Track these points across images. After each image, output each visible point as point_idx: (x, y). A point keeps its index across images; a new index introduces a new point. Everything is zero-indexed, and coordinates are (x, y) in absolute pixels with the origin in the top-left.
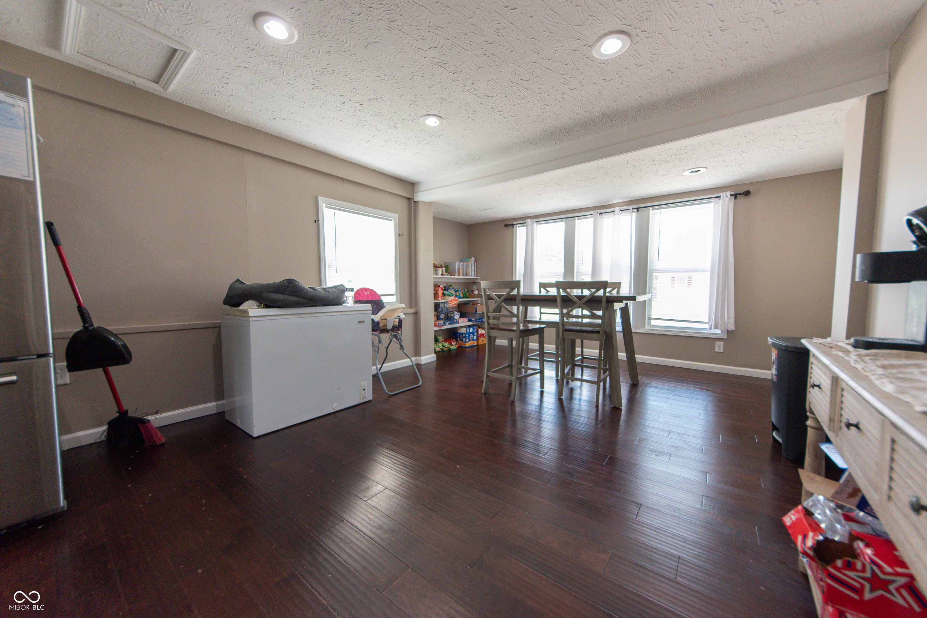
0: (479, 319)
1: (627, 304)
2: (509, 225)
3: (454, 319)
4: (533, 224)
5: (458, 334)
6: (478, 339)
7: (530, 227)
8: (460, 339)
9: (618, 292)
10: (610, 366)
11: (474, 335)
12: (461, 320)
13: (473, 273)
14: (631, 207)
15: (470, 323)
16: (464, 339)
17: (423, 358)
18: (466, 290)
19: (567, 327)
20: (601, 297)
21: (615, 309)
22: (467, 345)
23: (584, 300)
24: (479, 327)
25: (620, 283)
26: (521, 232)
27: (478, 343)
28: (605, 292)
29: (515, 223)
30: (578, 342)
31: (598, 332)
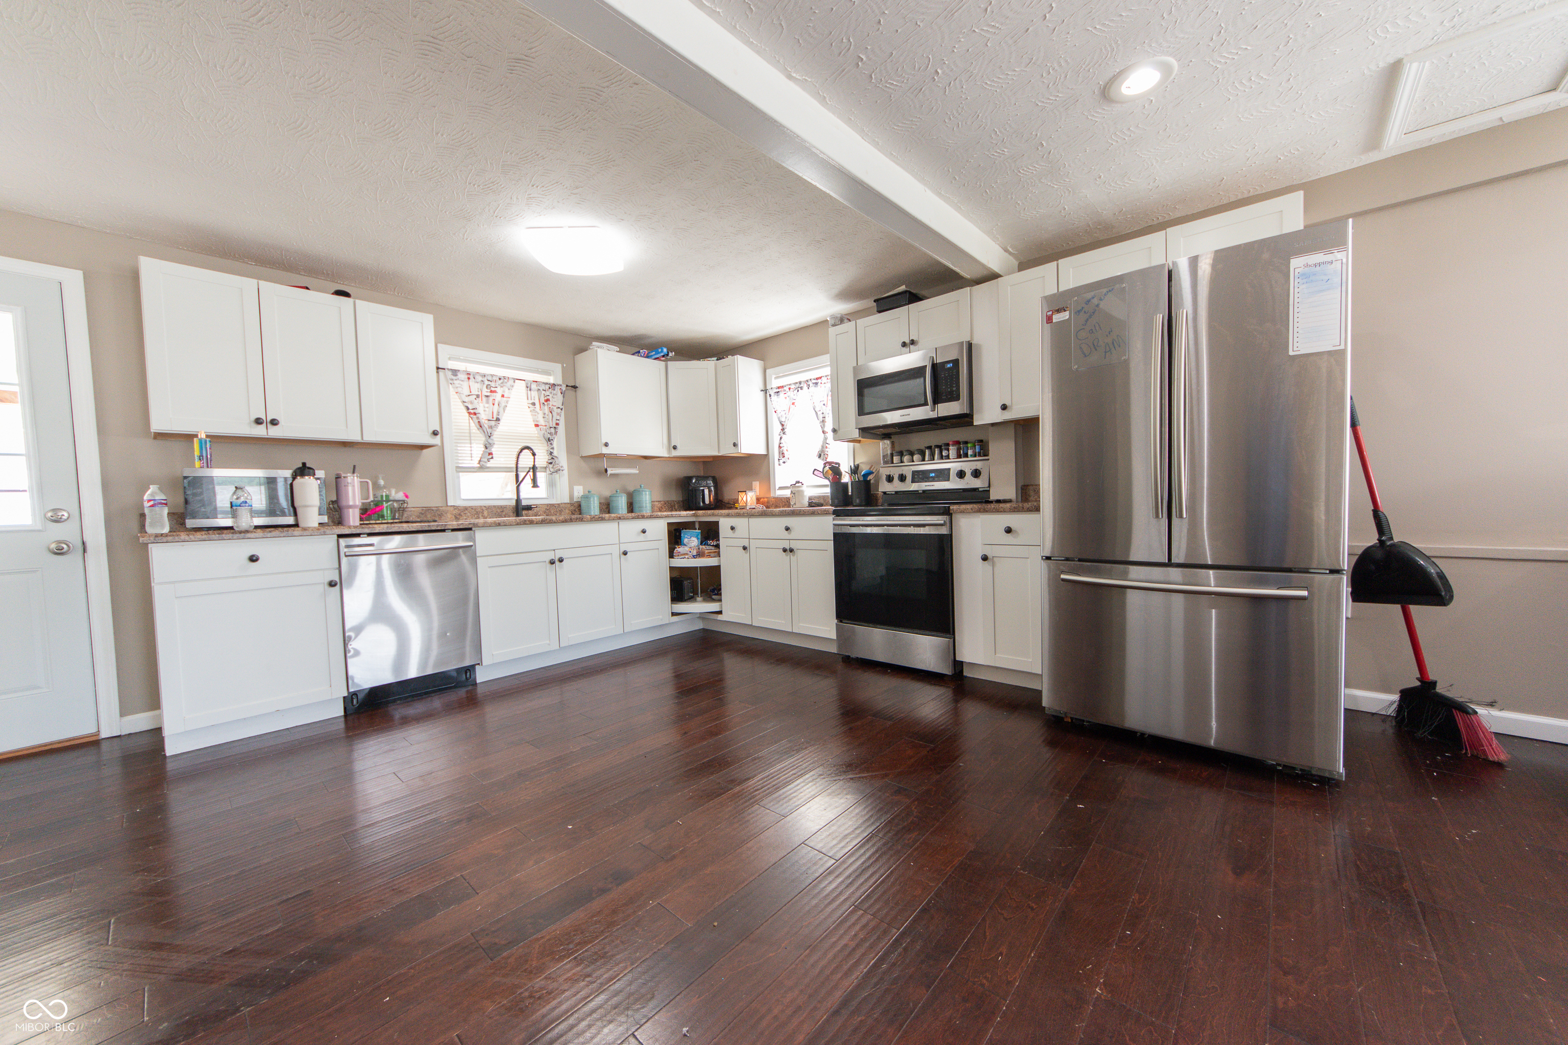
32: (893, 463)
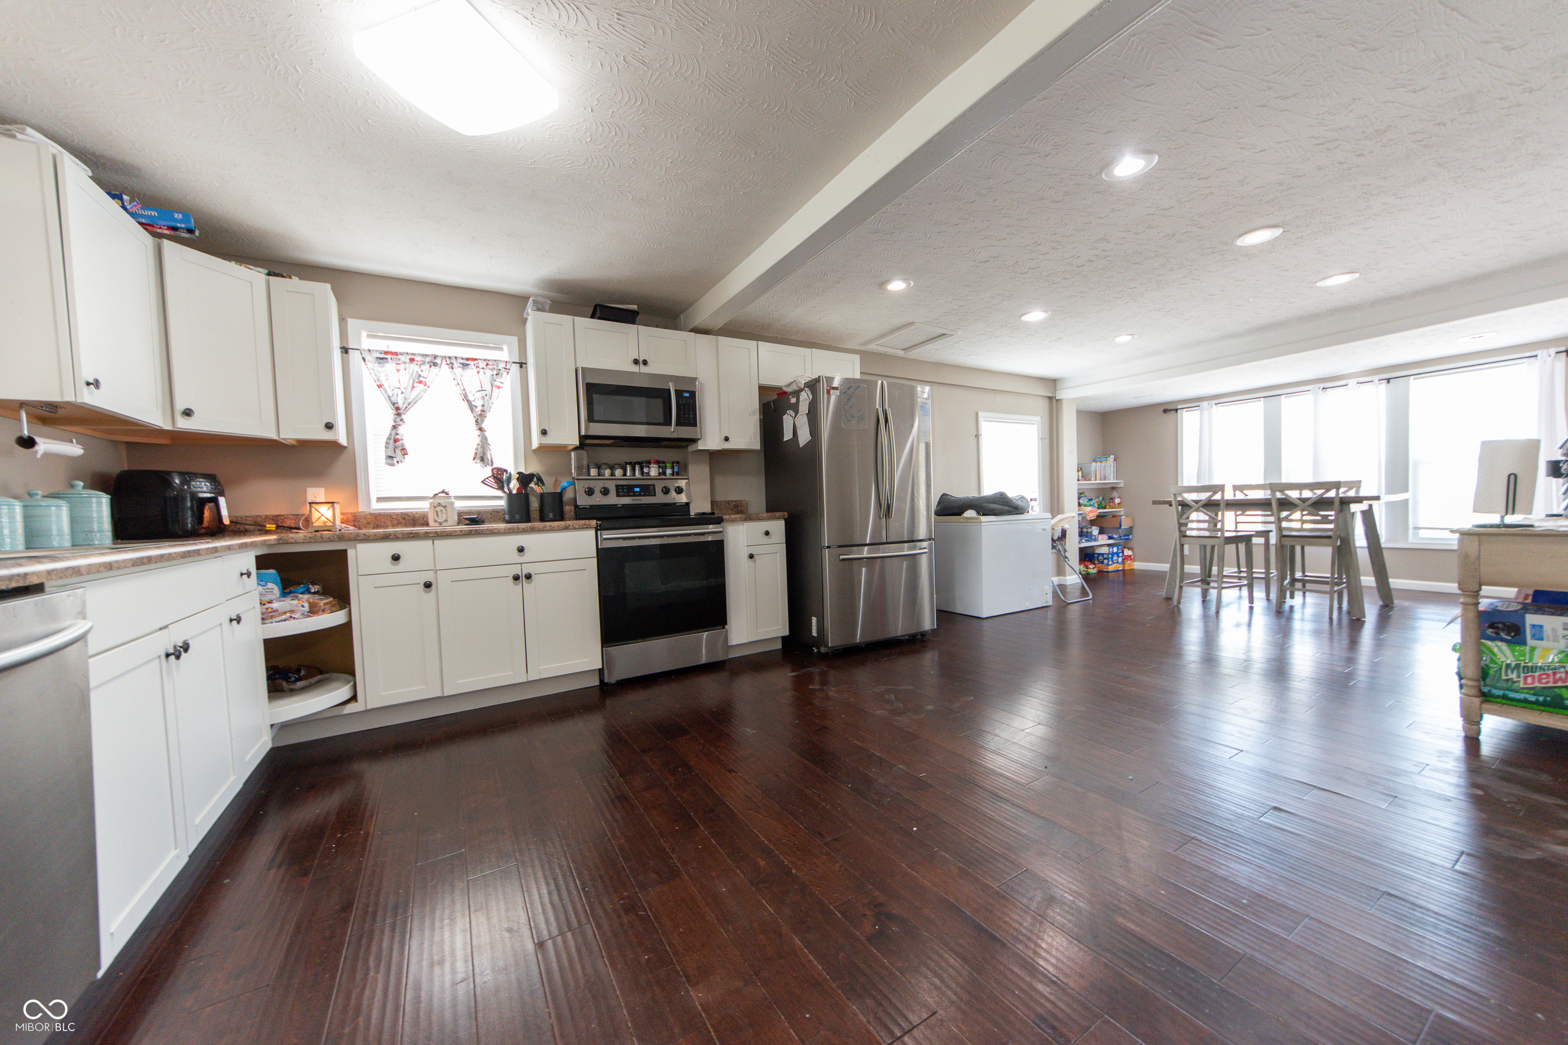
0: (1125, 536)
1: (1370, 506)
2: (1171, 410)
3: (1091, 535)
4: (1211, 407)
5: (1096, 555)
6: (1123, 562)
7: (1206, 413)
8: (1098, 560)
9: (1357, 492)
10: (1348, 577)
11: (1118, 557)
12: (1101, 537)
13: (1112, 475)
14: (1376, 378)
15: (1111, 541)
16: (1106, 561)
17: (1068, 578)
18: (1101, 498)
19: (1285, 533)
20: (1333, 498)
21: (1352, 511)
22: (1111, 568)
23: (1310, 502)
24: (1125, 548)
25: (1360, 482)
26: (1189, 419)
27: (1123, 567)
28: (1337, 493)
29: (1179, 407)
30: (1298, 549)
31: (1329, 537)
32: (589, 475)
